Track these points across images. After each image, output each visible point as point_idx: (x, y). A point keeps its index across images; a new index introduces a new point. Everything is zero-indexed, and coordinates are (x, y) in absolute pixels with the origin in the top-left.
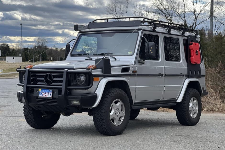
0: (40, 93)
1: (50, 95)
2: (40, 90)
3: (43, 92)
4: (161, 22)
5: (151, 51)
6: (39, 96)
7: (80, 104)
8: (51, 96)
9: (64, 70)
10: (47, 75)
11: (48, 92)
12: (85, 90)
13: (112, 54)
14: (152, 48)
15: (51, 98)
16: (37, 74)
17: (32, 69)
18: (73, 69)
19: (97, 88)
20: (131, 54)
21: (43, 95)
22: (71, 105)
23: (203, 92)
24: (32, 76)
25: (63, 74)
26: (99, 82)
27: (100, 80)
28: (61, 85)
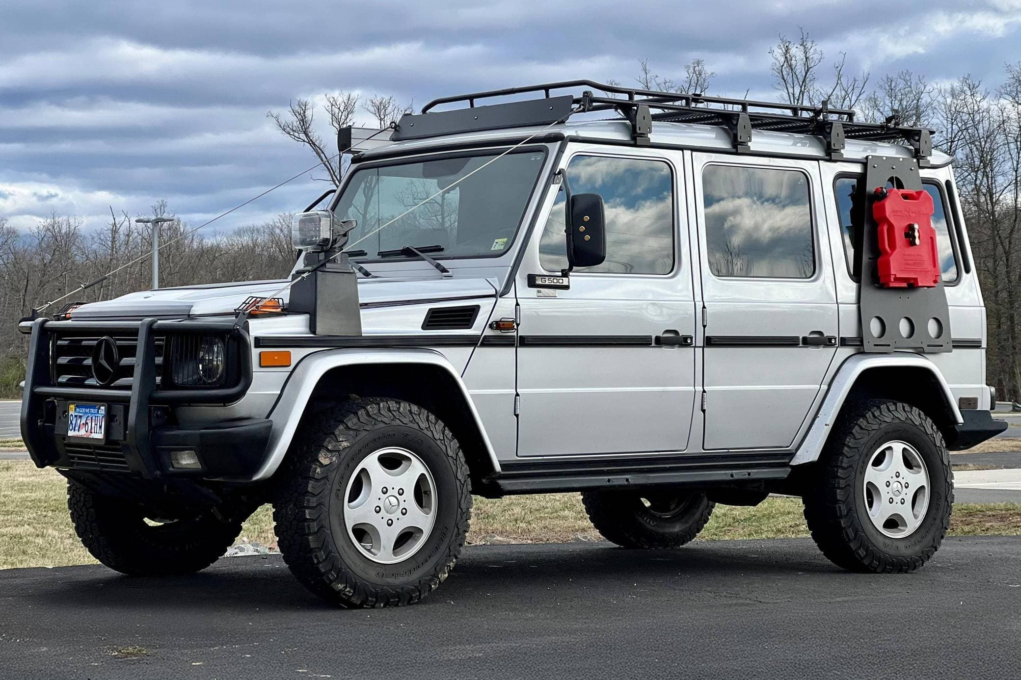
0: (71, 423)
1: (100, 427)
2: (72, 411)
3: (81, 417)
4: (697, 99)
5: (585, 233)
6: (71, 433)
7: (200, 467)
8: (100, 436)
9: (140, 322)
10: (100, 343)
11: (94, 418)
12: (225, 406)
13: (442, 250)
14: (587, 218)
15: (103, 443)
16: (84, 343)
17: (69, 322)
18: (189, 315)
19: (280, 396)
20: (502, 247)
21: (79, 431)
22: (171, 469)
23: (960, 419)
24: (60, 351)
25: (136, 340)
26: (290, 369)
27: (293, 364)
28: (128, 388)
